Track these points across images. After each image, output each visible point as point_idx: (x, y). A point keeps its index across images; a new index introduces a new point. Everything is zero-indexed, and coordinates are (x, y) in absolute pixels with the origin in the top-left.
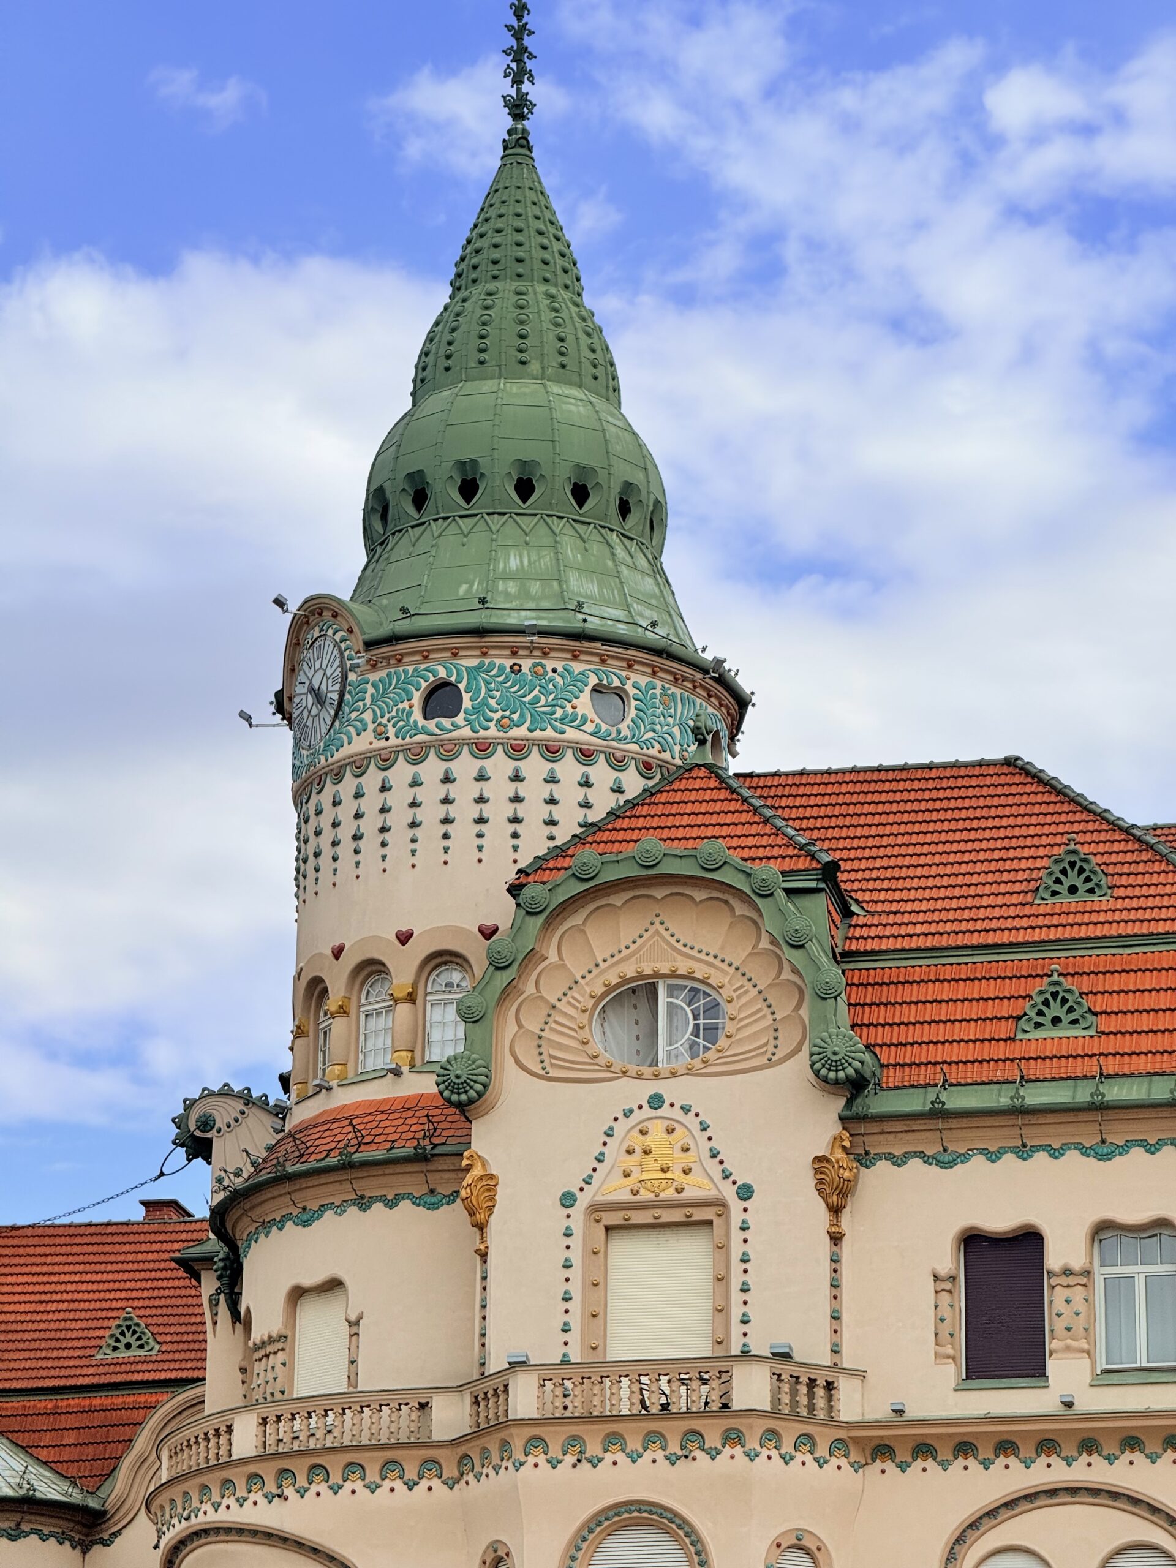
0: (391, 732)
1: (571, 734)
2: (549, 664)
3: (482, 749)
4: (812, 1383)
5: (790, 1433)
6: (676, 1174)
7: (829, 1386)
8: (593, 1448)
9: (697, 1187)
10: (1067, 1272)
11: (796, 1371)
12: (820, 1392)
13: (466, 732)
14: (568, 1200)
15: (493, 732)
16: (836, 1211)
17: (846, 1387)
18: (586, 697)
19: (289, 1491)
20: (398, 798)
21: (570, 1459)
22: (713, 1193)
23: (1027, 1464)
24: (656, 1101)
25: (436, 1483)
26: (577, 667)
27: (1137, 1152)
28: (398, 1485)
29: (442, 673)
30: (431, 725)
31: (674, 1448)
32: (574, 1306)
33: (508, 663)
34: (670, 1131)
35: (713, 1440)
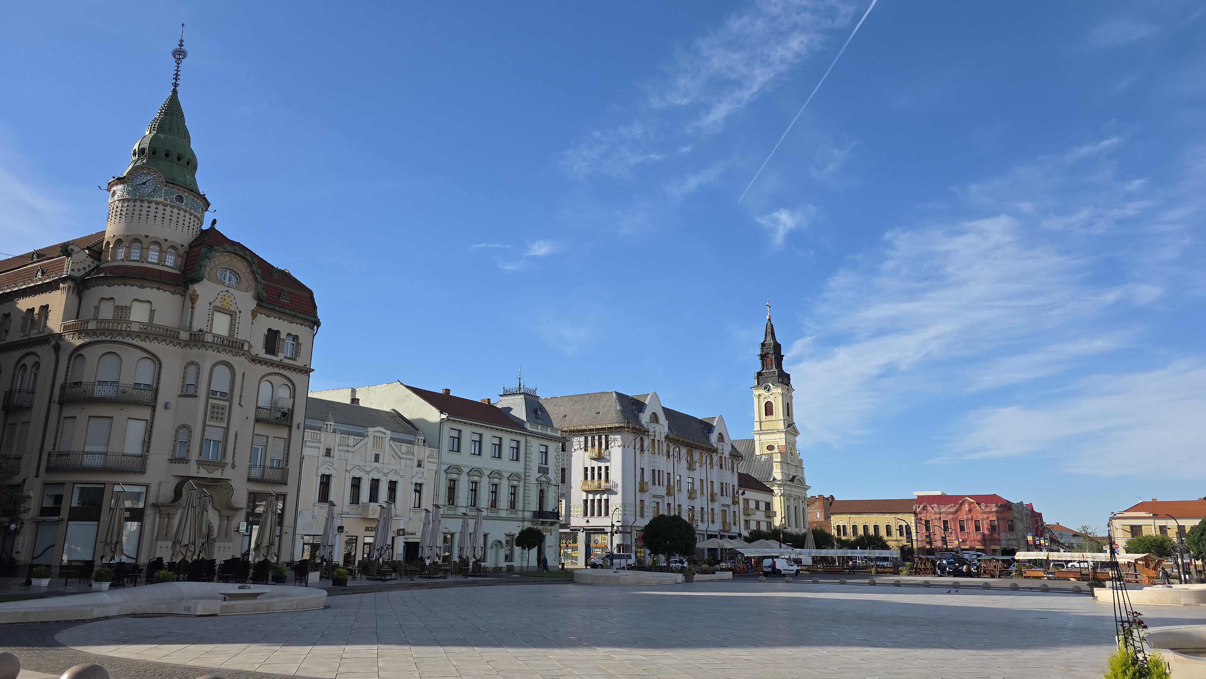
0: (168, 201)
6: (229, 305)
9: (232, 308)
10: (282, 339)
11: (250, 346)
13: (184, 207)
14: (210, 303)
15: (188, 209)
17: (252, 350)
20: (167, 214)
22: (234, 310)
23: (273, 368)
24: (227, 291)
28: (172, 345)
29: (181, 194)
30: (178, 203)
32: (208, 322)
33: (192, 198)
34: (229, 297)
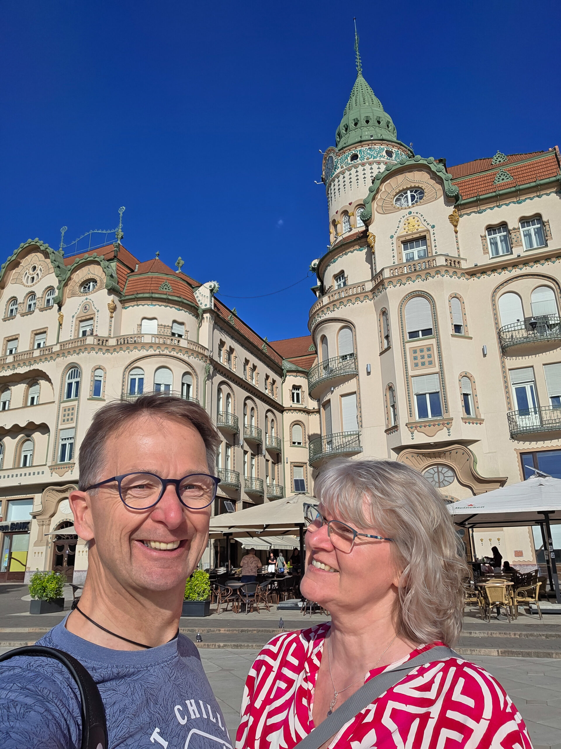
0: (344, 166)
1: (382, 159)
2: (376, 147)
3: (363, 165)
4: (454, 261)
5: (451, 271)
6: (416, 226)
7: (459, 262)
8: (404, 281)
9: (421, 228)
10: (514, 229)
11: (451, 258)
12: (456, 263)
13: (360, 162)
14: (392, 237)
15: (365, 160)
16: (456, 226)
17: (462, 262)
18: (384, 152)
19: (336, 309)
20: (347, 179)
21: (398, 285)
22: (426, 228)
23: (510, 271)
24: (410, 213)
25: (367, 300)
26: (382, 147)
27: (528, 201)
28: (359, 302)
29: (354, 152)
30: (352, 162)
31: (423, 277)
32: (396, 258)
33: (367, 148)
34: (414, 218)
35: (433, 274)
